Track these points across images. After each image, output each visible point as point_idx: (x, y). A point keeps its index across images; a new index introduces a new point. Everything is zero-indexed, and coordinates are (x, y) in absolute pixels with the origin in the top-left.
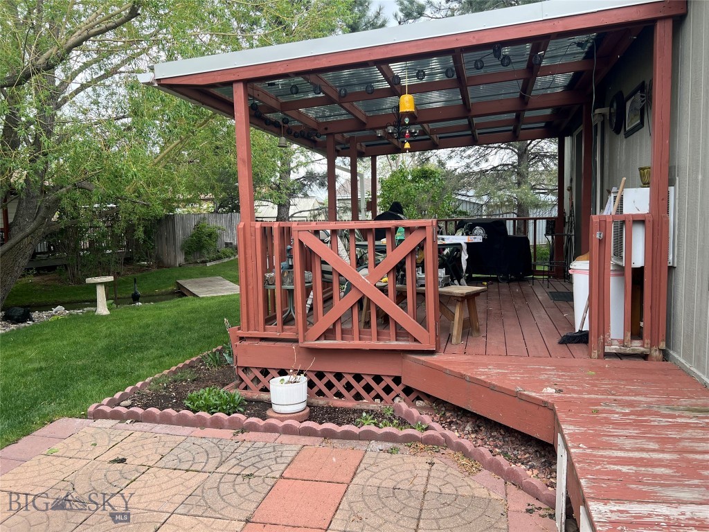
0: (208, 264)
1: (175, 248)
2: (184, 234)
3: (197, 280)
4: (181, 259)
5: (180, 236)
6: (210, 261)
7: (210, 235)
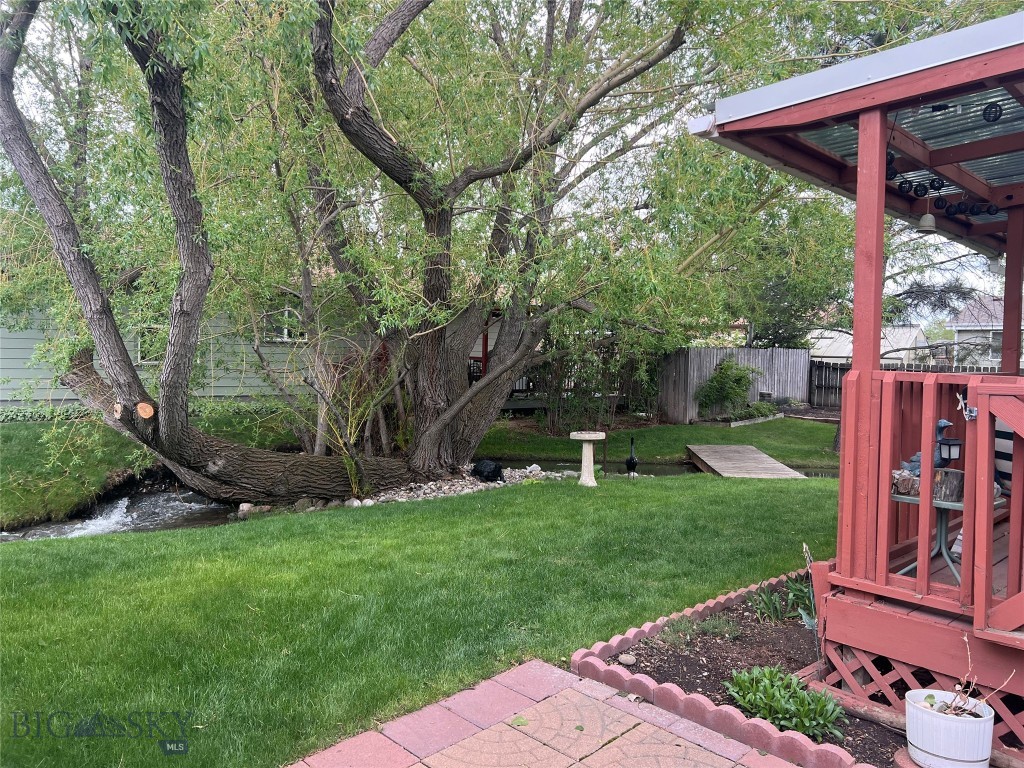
0: (733, 425)
1: (686, 395)
2: (700, 377)
3: (718, 447)
4: (692, 413)
5: (695, 378)
6: (736, 420)
7: (738, 381)
